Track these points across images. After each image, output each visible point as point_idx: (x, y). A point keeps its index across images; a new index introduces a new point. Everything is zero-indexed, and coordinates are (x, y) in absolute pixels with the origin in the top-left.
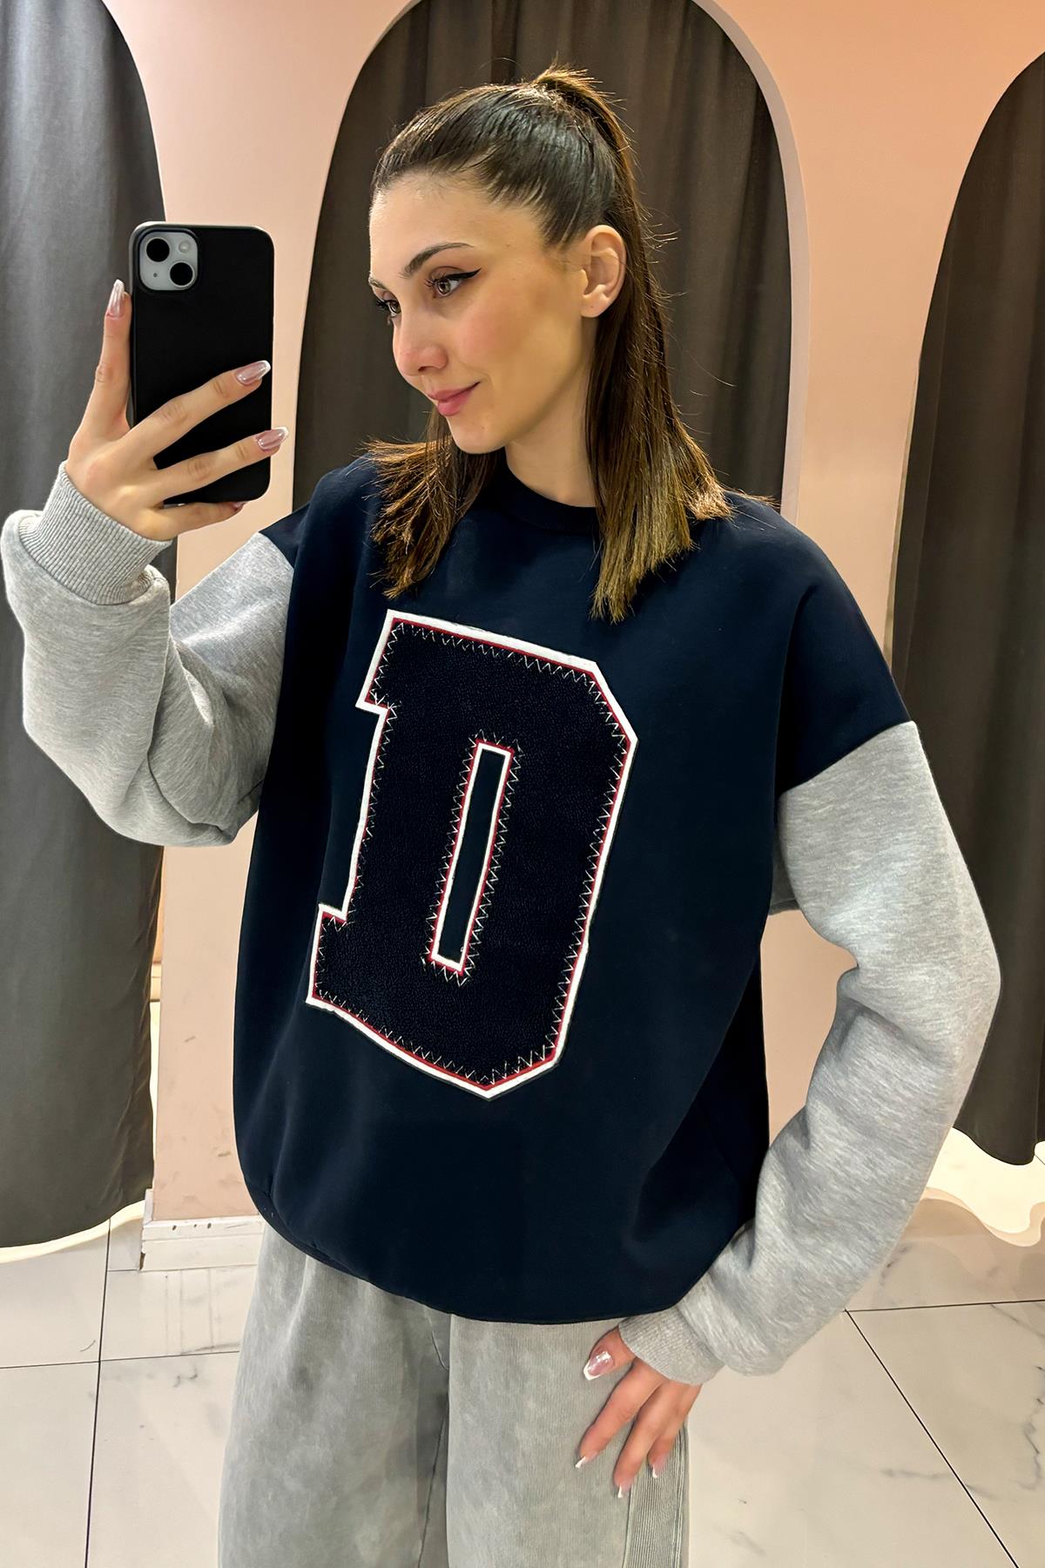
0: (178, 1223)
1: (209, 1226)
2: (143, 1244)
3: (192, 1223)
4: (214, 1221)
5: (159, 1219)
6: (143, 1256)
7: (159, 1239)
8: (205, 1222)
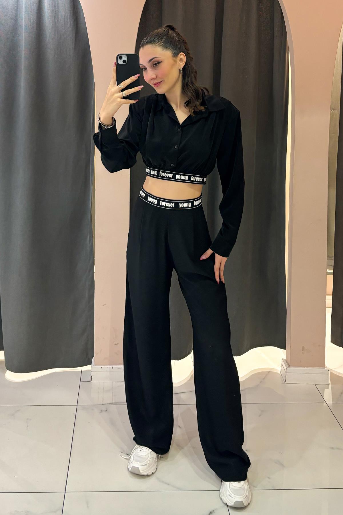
0: (102, 367)
1: (112, 368)
2: (91, 373)
3: (107, 366)
4: (114, 366)
5: (96, 365)
6: (91, 377)
7: (96, 371)
8: (111, 366)
